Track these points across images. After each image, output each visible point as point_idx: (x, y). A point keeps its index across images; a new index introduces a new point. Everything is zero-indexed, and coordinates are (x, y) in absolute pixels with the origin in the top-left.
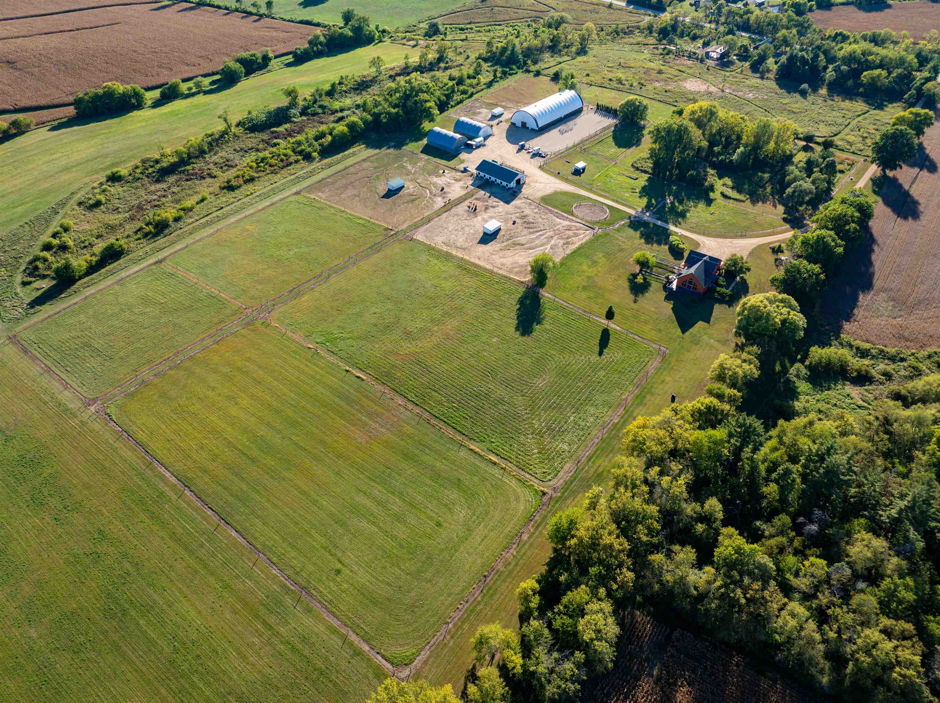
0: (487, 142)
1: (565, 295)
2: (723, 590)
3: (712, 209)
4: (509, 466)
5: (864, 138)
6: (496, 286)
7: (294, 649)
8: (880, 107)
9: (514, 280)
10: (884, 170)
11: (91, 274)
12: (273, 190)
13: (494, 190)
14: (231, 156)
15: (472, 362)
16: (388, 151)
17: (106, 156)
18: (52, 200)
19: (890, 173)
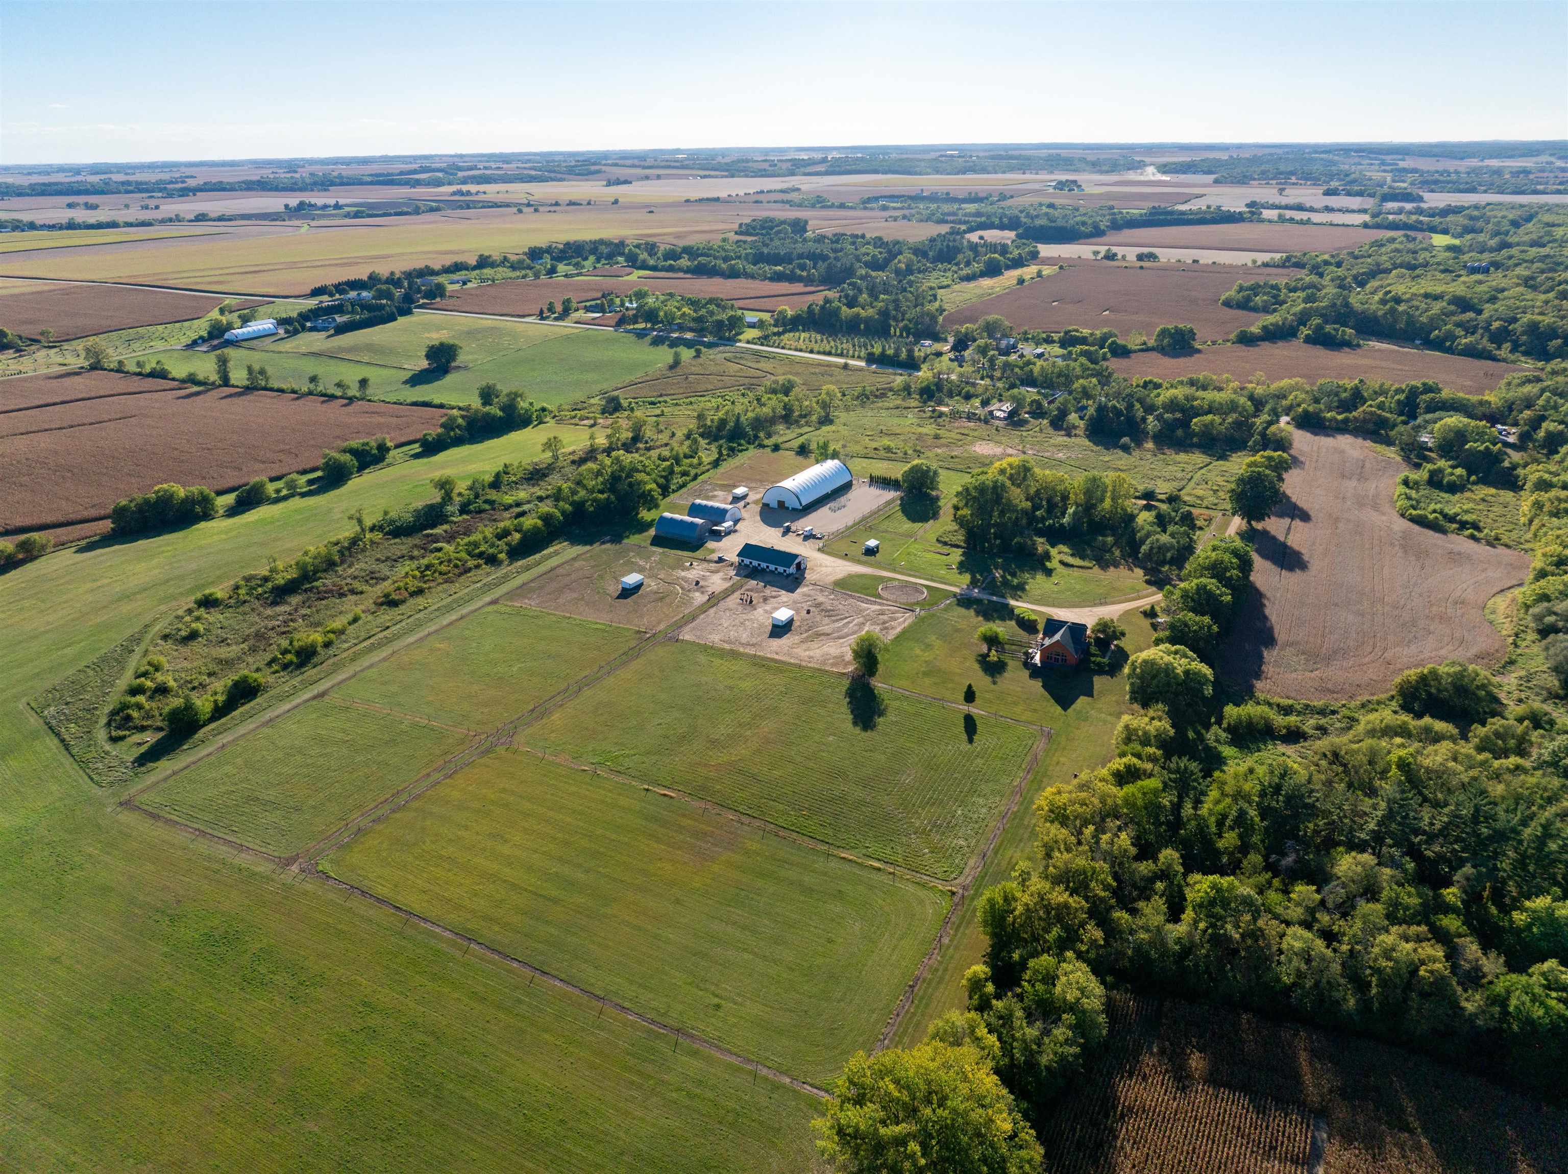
0: (737, 527)
1: (904, 683)
2: (1210, 931)
3: (1055, 579)
4: (899, 871)
5: (1215, 491)
6: (811, 681)
7: (691, 1096)
8: (1223, 457)
9: (833, 672)
10: (1249, 522)
11: (219, 718)
12: (454, 601)
13: (768, 578)
14: (375, 567)
15: (811, 764)
16: (604, 547)
17: (181, 578)
18: (120, 637)
19: (1258, 526)
